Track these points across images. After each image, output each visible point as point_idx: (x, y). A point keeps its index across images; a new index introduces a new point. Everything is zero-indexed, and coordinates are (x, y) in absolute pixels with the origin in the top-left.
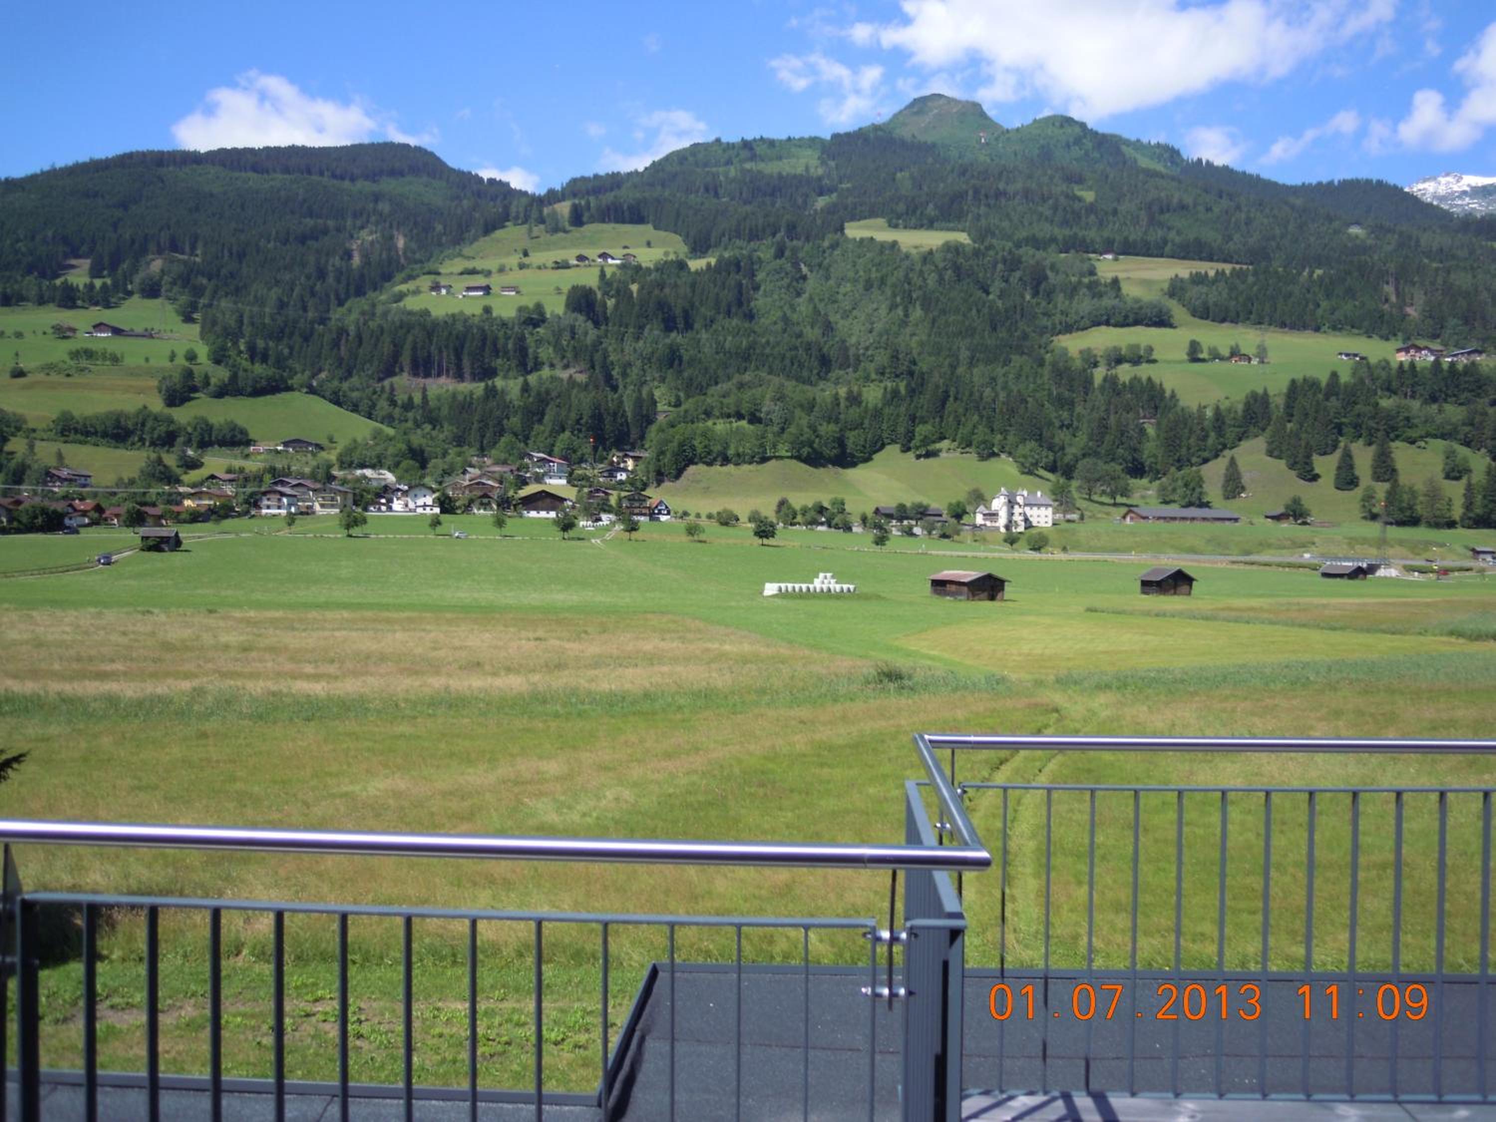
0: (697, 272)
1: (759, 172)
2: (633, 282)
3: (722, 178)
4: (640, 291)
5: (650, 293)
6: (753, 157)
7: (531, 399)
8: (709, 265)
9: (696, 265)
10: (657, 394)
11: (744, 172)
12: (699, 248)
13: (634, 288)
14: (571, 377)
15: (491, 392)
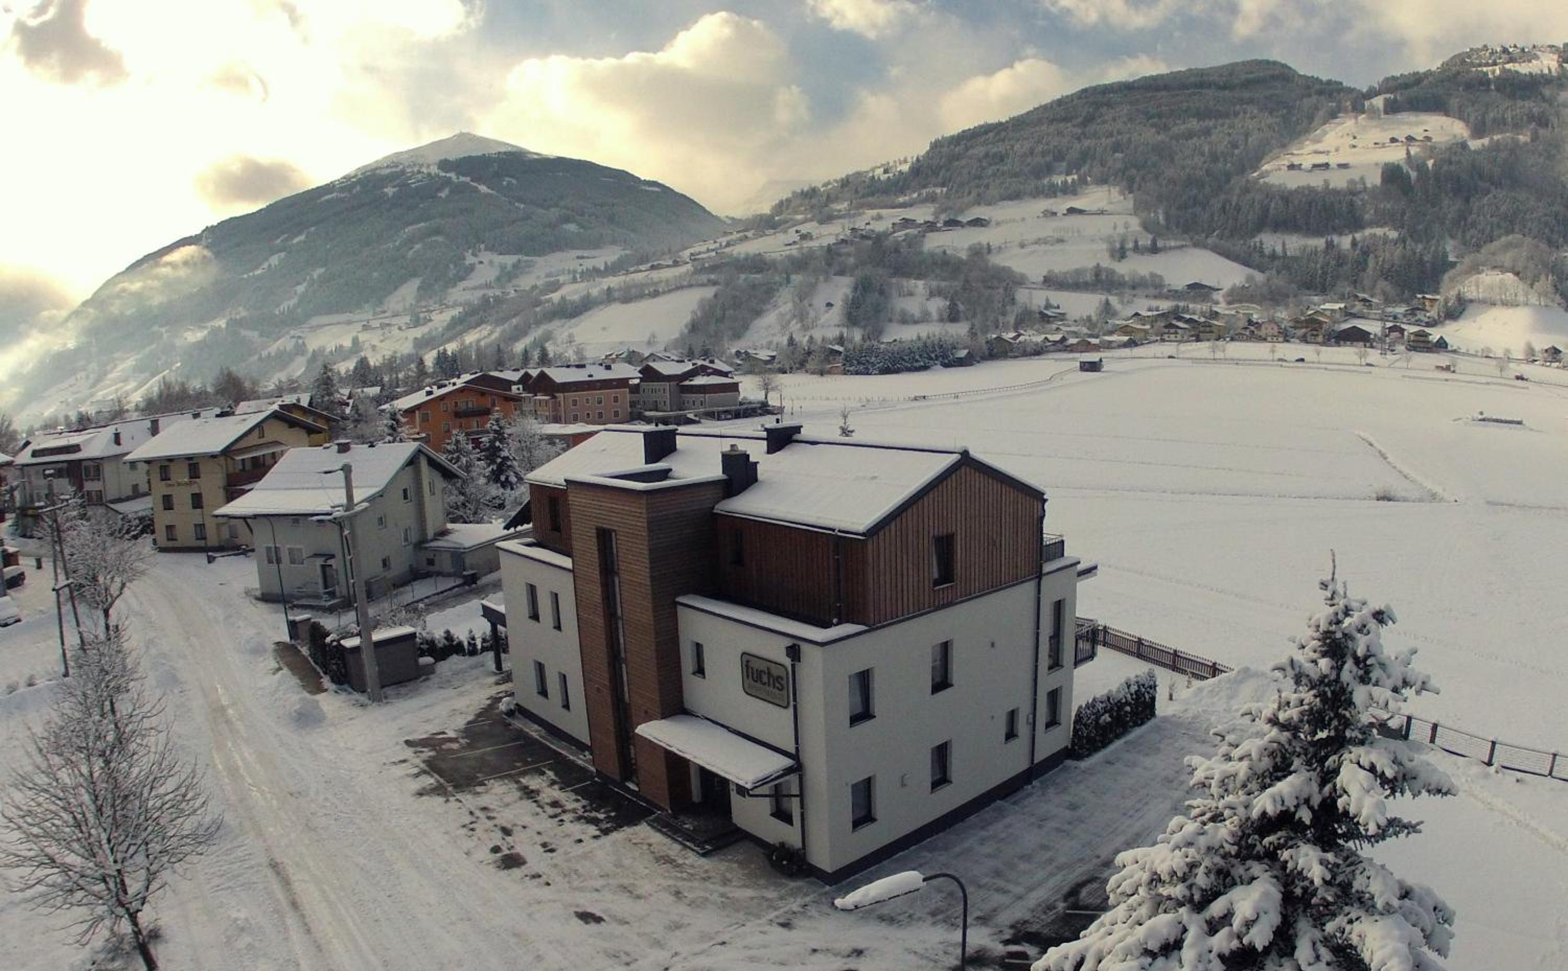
0: (1475, 151)
1: (1517, 72)
2: (1431, 157)
3: (1490, 76)
4: (1434, 165)
5: (1441, 168)
6: (1512, 60)
7: (1357, 252)
8: (1483, 145)
9: (1474, 144)
10: (1448, 248)
11: (1504, 71)
12: (1478, 131)
13: (1430, 163)
14: (1385, 234)
15: (1330, 245)
